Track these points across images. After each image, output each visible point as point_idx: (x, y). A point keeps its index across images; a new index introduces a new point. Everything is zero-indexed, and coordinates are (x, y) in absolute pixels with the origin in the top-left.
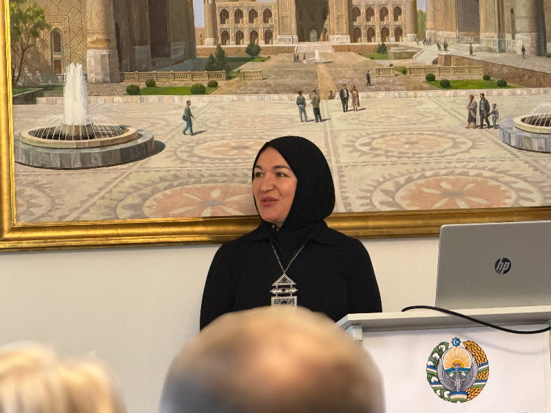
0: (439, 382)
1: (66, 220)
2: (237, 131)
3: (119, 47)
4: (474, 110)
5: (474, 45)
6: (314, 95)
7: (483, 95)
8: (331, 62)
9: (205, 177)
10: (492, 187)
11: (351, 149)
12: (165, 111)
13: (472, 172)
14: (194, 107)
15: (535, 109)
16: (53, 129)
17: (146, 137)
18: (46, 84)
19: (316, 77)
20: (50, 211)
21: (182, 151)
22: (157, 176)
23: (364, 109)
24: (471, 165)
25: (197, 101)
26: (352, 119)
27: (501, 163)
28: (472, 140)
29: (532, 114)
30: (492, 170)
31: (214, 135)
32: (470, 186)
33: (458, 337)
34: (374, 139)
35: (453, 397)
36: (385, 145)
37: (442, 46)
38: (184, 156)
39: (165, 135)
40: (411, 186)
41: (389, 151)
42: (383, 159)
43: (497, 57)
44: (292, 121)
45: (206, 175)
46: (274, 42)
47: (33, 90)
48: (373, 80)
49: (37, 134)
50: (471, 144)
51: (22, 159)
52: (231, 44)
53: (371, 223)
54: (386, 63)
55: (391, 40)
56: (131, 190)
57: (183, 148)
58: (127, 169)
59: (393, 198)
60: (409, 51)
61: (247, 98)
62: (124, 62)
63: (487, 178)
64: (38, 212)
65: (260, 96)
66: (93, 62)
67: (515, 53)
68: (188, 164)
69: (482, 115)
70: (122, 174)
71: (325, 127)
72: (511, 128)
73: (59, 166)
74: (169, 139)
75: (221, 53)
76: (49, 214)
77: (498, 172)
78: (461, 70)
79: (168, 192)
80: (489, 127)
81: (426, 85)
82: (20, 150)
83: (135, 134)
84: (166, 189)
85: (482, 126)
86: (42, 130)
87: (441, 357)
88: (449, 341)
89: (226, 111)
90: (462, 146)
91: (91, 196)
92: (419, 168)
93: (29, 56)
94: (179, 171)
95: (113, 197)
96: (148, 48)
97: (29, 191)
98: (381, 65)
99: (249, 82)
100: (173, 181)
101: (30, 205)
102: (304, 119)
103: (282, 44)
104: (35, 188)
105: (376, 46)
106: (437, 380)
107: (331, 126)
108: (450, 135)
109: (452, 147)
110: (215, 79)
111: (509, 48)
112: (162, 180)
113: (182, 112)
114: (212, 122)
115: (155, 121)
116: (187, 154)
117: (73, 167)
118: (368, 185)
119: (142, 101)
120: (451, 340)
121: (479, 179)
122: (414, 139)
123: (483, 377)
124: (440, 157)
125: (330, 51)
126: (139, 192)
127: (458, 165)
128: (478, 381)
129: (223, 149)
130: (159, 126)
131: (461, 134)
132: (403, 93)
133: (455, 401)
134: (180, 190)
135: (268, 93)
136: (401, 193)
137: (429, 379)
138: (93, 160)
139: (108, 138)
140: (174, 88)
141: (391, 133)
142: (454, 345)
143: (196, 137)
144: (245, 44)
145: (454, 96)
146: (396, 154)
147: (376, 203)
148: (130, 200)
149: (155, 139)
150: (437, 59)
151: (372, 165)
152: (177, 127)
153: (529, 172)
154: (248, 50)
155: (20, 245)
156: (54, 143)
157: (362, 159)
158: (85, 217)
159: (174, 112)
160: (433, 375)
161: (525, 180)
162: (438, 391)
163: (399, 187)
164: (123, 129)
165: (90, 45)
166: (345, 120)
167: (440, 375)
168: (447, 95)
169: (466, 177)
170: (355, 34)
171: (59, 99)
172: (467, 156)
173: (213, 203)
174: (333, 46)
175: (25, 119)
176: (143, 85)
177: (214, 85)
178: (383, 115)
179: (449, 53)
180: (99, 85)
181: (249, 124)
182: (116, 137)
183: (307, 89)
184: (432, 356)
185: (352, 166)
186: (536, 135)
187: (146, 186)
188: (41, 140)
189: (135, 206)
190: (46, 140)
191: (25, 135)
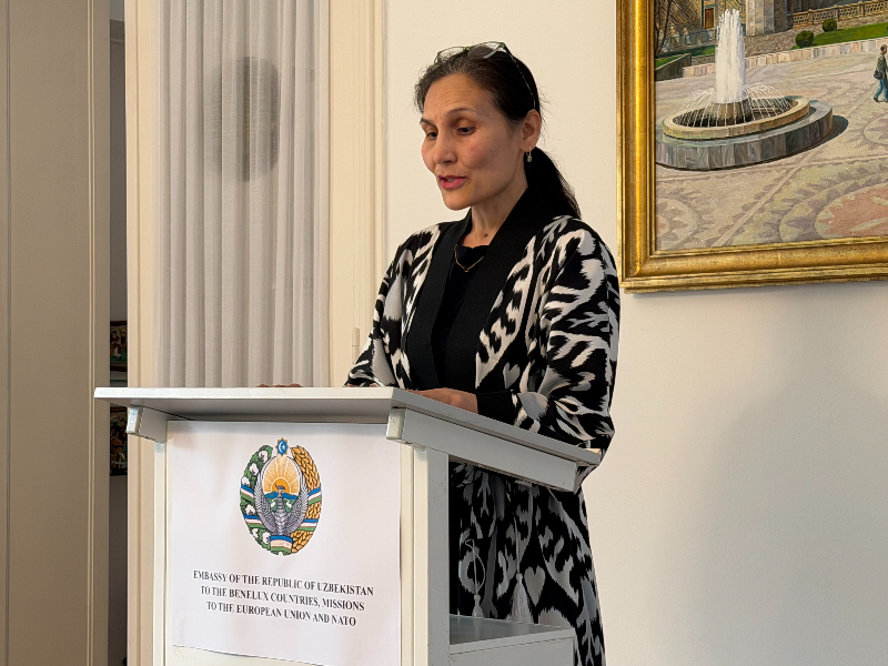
1: (715, 244)
12: (849, 67)
16: (701, 111)
17: (820, 112)
18: (694, 46)
20: (696, 232)
21: (873, 130)
22: (835, 170)
38: (875, 137)
39: (849, 105)
47: (680, 57)
49: (683, 121)
51: (665, 160)
56: (798, 196)
57: (874, 124)
58: (794, 163)
64: (682, 234)
68: (881, 149)
70: (787, 173)
73: (708, 166)
74: (854, 112)
76: (695, 236)
79: (851, 196)
82: (663, 146)
83: (805, 108)
84: (846, 192)
88: (273, 444)
91: (746, 208)
93: (676, 9)
94: (867, 161)
95: (775, 209)
100: (860, 177)
101: (674, 225)
104: (680, 200)
112: (843, 177)
115: (835, 84)
116: (879, 134)
117: (724, 166)
119: (816, 55)
126: (810, 199)
130: (839, 92)
134: (869, 192)
138: (749, 154)
139: (770, 118)
140: (863, 28)
148: (799, 212)
149: (834, 113)
152: (866, 91)
156: (702, 133)
158: (739, 239)
159: (862, 67)
164: (790, 101)
167: (258, 502)
171: (710, 67)
175: (669, 101)
176: (818, 30)
180: (761, 39)
182: (780, 116)
187: (820, 188)
188: (688, 129)
189: (805, 223)
190: (693, 129)
191: (670, 123)
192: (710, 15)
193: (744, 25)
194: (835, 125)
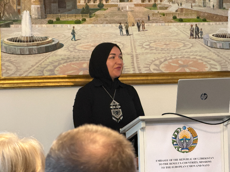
0: (177, 145)
1: (22, 76)
2: (94, 39)
3: (44, 4)
4: (193, 31)
5: (193, 4)
6: (126, 24)
7: (196, 25)
8: (133, 11)
9: (80, 58)
10: (200, 63)
11: (141, 47)
12: (64, 31)
13: (192, 57)
14: (76, 29)
15: (218, 31)
17: (56, 42)
18: (14, 19)
19: (127, 17)
20: (15, 72)
21: (71, 48)
22: (61, 57)
23: (147, 30)
24: (191, 54)
25: (77, 27)
26: (142, 34)
27: (203, 53)
28: (191, 43)
29: (217, 33)
30: (200, 56)
31: (84, 41)
32: (191, 63)
33: (185, 126)
34: (151, 43)
35: (183, 151)
36: (155, 46)
37: (180, 4)
38: (72, 49)
39: (64, 41)
40: (166, 62)
41: (158, 48)
42: (155, 51)
43: (202, 9)
44: (117, 35)
45: (81, 57)
46: (110, 2)
47: (9, 22)
48: (151, 18)
50: (191, 45)
51: (4, 50)
52: (92, 3)
53: (149, 78)
54: (156, 11)
55: (158, 2)
56: (49, 63)
57: (71, 46)
58: (48, 55)
59: (159, 67)
60: (165, 6)
61: (98, 25)
62: (47, 10)
63: (198, 59)
64: (11, 72)
65: (104, 25)
66: (34, 10)
67: (210, 7)
68: (73, 53)
69: (196, 33)
70: (46, 57)
71: (131, 37)
72: (208, 39)
73: (19, 53)
74: (65, 43)
75: (87, 6)
76: (15, 73)
77: (202, 57)
78: (188, 14)
79: (65, 64)
80: (199, 38)
81: (173, 21)
82: (3, 47)
83: (51, 40)
84: (64, 63)
85: (196, 38)
86: (12, 38)
87: (178, 134)
88: (181, 127)
89: (89, 31)
90: (187, 46)
91: (32, 66)
92: (169, 55)
93: (7, 7)
94: (70, 56)
95: (42, 67)
96: (57, 4)
97: (7, 64)
98: (154, 12)
99: (99, 19)
100: (67, 60)
101: (7, 70)
102: (122, 34)
103: (113, 3)
104: (9, 62)
105: (152, 4)
106: (176, 143)
107: (133, 37)
108: (183, 42)
109: (183, 46)
110: (85, 18)
111: (208, 5)
112: (63, 59)
113: (71, 31)
114: (84, 36)
115: (60, 35)
116: (73, 49)
117: (25, 54)
118: (148, 62)
119: (54, 26)
120: (182, 127)
121: (195, 60)
122: (168, 43)
123: (195, 142)
124: (178, 50)
125: (133, 6)
126: (53, 65)
127: (186, 54)
128: (193, 144)
129: (88, 46)
130: (61, 37)
131: (188, 41)
132: (163, 24)
133: (184, 152)
134: (70, 64)
135: (107, 23)
136: (162, 65)
137: (173, 143)
138: (34, 51)
139: (40, 42)
140: (68, 21)
141: (158, 40)
142: (183, 129)
143: (77, 42)
144: (97, 3)
145: (184, 25)
146: (160, 49)
147: (152, 70)
148: (49, 68)
149: (60, 42)
150: (177, 10)
151: (150, 54)
152: (69, 37)
153: (215, 57)
154: (99, 6)
155: (3, 86)
156: (17, 44)
157: (146, 51)
158: (31, 75)
159: (67, 31)
160: (175, 142)
161: (214, 60)
162: (177, 148)
163: (161, 63)
164: (46, 38)
165: (33, 3)
166: (139, 35)
167: (177, 142)
168: (182, 25)
169: (189, 59)
171: (19, 26)
172: (189, 50)
173: (83, 69)
174: (134, 4)
175: (5, 34)
176: (54, 20)
177: (84, 20)
178: (155, 33)
179: (182, 7)
180: (36, 20)
181: (99, 36)
182: (43, 42)
183: (123, 22)
184: (174, 133)
185: (142, 54)
186: (218, 41)
187: (56, 62)
188: (12, 42)
189: (51, 71)
190: (14, 43)
191: (6, 40)
192: (19, 12)
193: (31, 16)
194: (61, 46)
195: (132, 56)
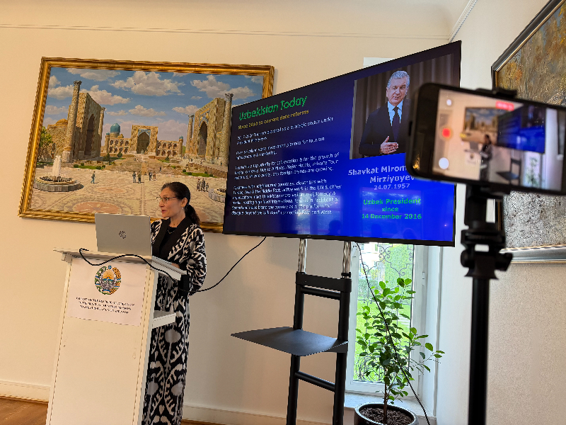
0: (100, 284)
1: (46, 209)
2: (109, 184)
3: (74, 151)
4: (199, 184)
6: (139, 173)
7: (203, 179)
8: (147, 162)
9: (96, 199)
12: (86, 174)
15: (223, 186)
16: (47, 177)
17: (77, 183)
18: (48, 162)
19: (141, 167)
20: (42, 205)
21: (89, 189)
22: (78, 197)
25: (98, 172)
29: (222, 188)
30: (203, 207)
31: (101, 184)
39: (84, 183)
43: (211, 165)
46: (128, 153)
47: (43, 163)
49: (42, 178)
50: (197, 197)
51: (36, 187)
52: (113, 153)
54: (168, 164)
55: (171, 156)
56: (69, 201)
58: (69, 193)
60: (177, 160)
61: (115, 172)
62: (74, 156)
64: (37, 205)
65: (119, 172)
66: (65, 156)
68: (91, 194)
69: (202, 186)
70: (68, 195)
72: (213, 192)
73: (47, 190)
74: (86, 184)
75: (109, 155)
78: (196, 169)
80: (205, 191)
81: (182, 174)
82: (35, 183)
83: (74, 181)
84: (81, 202)
85: (202, 190)
86: (44, 177)
87: (102, 273)
88: (107, 266)
89: (107, 176)
91: (56, 202)
94: (87, 196)
95: (63, 203)
96: (83, 152)
97: (36, 198)
98: (166, 164)
99: (116, 167)
100: (85, 199)
101: (36, 203)
102: (134, 182)
103: (130, 154)
104: (38, 197)
105: (165, 157)
106: (98, 283)
110: (105, 165)
111: (216, 162)
112: (81, 199)
113: (92, 175)
114: (101, 180)
115: (81, 177)
116: (91, 190)
117: (51, 191)
119: (78, 170)
123: (118, 285)
125: (148, 158)
126: (72, 202)
129: (103, 189)
130: (83, 179)
133: (105, 294)
134: (86, 203)
135: (122, 171)
137: (95, 282)
138: (58, 189)
139: (65, 182)
140: (90, 166)
142: (108, 268)
144: (117, 153)
145: (192, 178)
148: (70, 204)
149: (81, 184)
150: (188, 164)
154: (118, 155)
156: (47, 182)
157: (154, 198)
158: (53, 209)
159: (88, 175)
160: (97, 281)
161: (216, 212)
162: (98, 288)
164: (71, 179)
165: (64, 149)
168: (190, 178)
170: (158, 153)
171: (51, 167)
172: (194, 201)
173: (97, 209)
174: (149, 156)
175: (39, 173)
176: (79, 165)
177: (104, 167)
179: (193, 162)
180: (65, 163)
182: (68, 182)
184: (98, 272)
186: (222, 196)
187: (75, 200)
188: (43, 180)
189: (70, 207)
191: (38, 178)
192: (53, 156)
193: (61, 160)
194: (82, 187)
195: (141, 202)
